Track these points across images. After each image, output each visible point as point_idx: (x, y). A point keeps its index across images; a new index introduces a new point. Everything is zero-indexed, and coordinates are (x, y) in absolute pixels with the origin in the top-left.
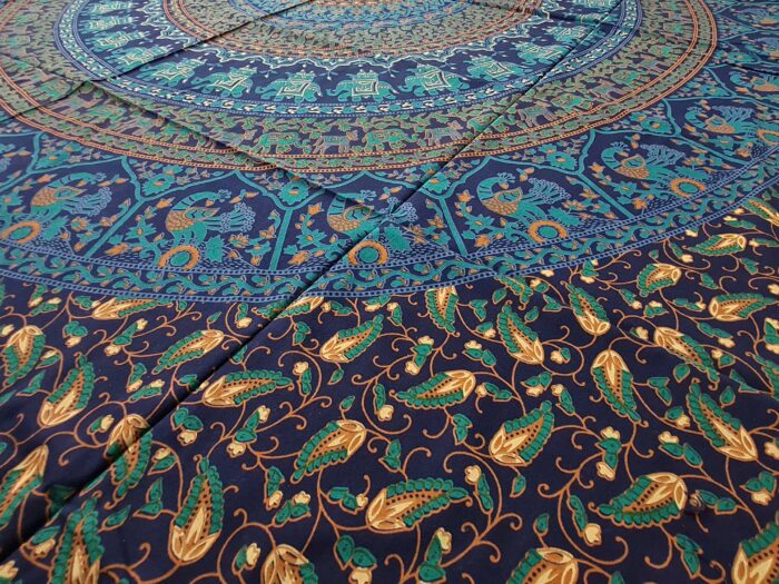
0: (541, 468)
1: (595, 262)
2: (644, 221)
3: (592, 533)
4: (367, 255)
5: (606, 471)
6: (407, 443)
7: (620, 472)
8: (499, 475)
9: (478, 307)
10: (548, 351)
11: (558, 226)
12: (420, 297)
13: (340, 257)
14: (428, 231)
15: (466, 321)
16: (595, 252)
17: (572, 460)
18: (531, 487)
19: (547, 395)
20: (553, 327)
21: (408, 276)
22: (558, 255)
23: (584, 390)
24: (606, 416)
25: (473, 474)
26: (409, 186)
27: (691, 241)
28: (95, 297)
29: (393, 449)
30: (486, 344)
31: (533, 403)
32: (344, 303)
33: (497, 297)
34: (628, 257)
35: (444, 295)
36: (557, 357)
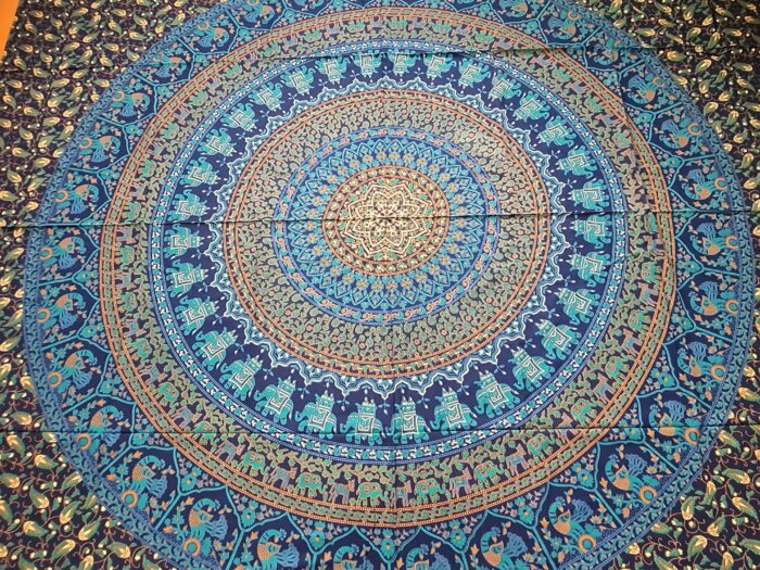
0: (26, 538)
1: (119, 524)
2: (155, 535)
3: (14, 557)
4: (83, 442)
5: (32, 555)
6: (20, 500)
7: (34, 559)
8: (20, 528)
9: (77, 492)
10: (68, 524)
11: (135, 502)
12: (72, 471)
13: (78, 432)
14: (107, 454)
15: (69, 492)
16: (125, 522)
17: (32, 545)
18: (19, 538)
19: (50, 531)
20: (77, 521)
21: (80, 462)
22: (118, 508)
23: (57, 540)
24: (50, 550)
25: (17, 521)
26: (132, 430)
27: (150, 558)
28: (28, 371)
29: (16, 497)
30: (62, 503)
31: (46, 527)
32: (59, 449)
33: (82, 497)
34: (127, 536)
35: (78, 478)
36: (66, 528)
